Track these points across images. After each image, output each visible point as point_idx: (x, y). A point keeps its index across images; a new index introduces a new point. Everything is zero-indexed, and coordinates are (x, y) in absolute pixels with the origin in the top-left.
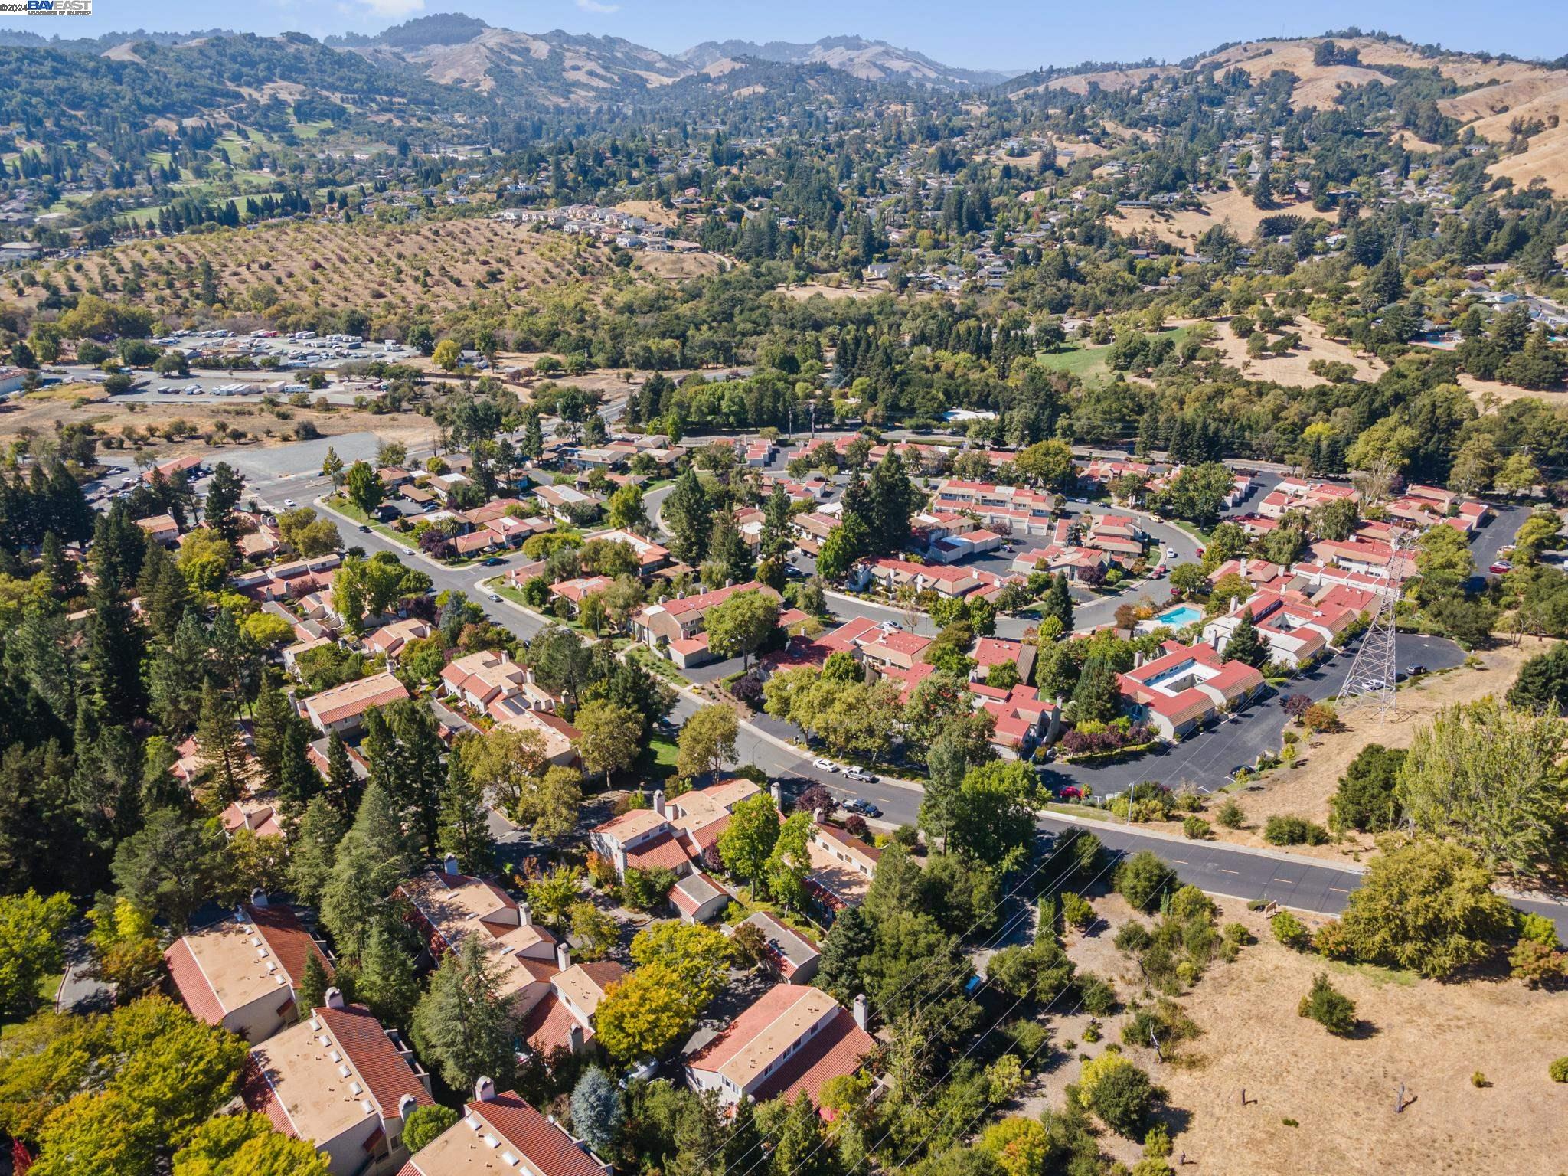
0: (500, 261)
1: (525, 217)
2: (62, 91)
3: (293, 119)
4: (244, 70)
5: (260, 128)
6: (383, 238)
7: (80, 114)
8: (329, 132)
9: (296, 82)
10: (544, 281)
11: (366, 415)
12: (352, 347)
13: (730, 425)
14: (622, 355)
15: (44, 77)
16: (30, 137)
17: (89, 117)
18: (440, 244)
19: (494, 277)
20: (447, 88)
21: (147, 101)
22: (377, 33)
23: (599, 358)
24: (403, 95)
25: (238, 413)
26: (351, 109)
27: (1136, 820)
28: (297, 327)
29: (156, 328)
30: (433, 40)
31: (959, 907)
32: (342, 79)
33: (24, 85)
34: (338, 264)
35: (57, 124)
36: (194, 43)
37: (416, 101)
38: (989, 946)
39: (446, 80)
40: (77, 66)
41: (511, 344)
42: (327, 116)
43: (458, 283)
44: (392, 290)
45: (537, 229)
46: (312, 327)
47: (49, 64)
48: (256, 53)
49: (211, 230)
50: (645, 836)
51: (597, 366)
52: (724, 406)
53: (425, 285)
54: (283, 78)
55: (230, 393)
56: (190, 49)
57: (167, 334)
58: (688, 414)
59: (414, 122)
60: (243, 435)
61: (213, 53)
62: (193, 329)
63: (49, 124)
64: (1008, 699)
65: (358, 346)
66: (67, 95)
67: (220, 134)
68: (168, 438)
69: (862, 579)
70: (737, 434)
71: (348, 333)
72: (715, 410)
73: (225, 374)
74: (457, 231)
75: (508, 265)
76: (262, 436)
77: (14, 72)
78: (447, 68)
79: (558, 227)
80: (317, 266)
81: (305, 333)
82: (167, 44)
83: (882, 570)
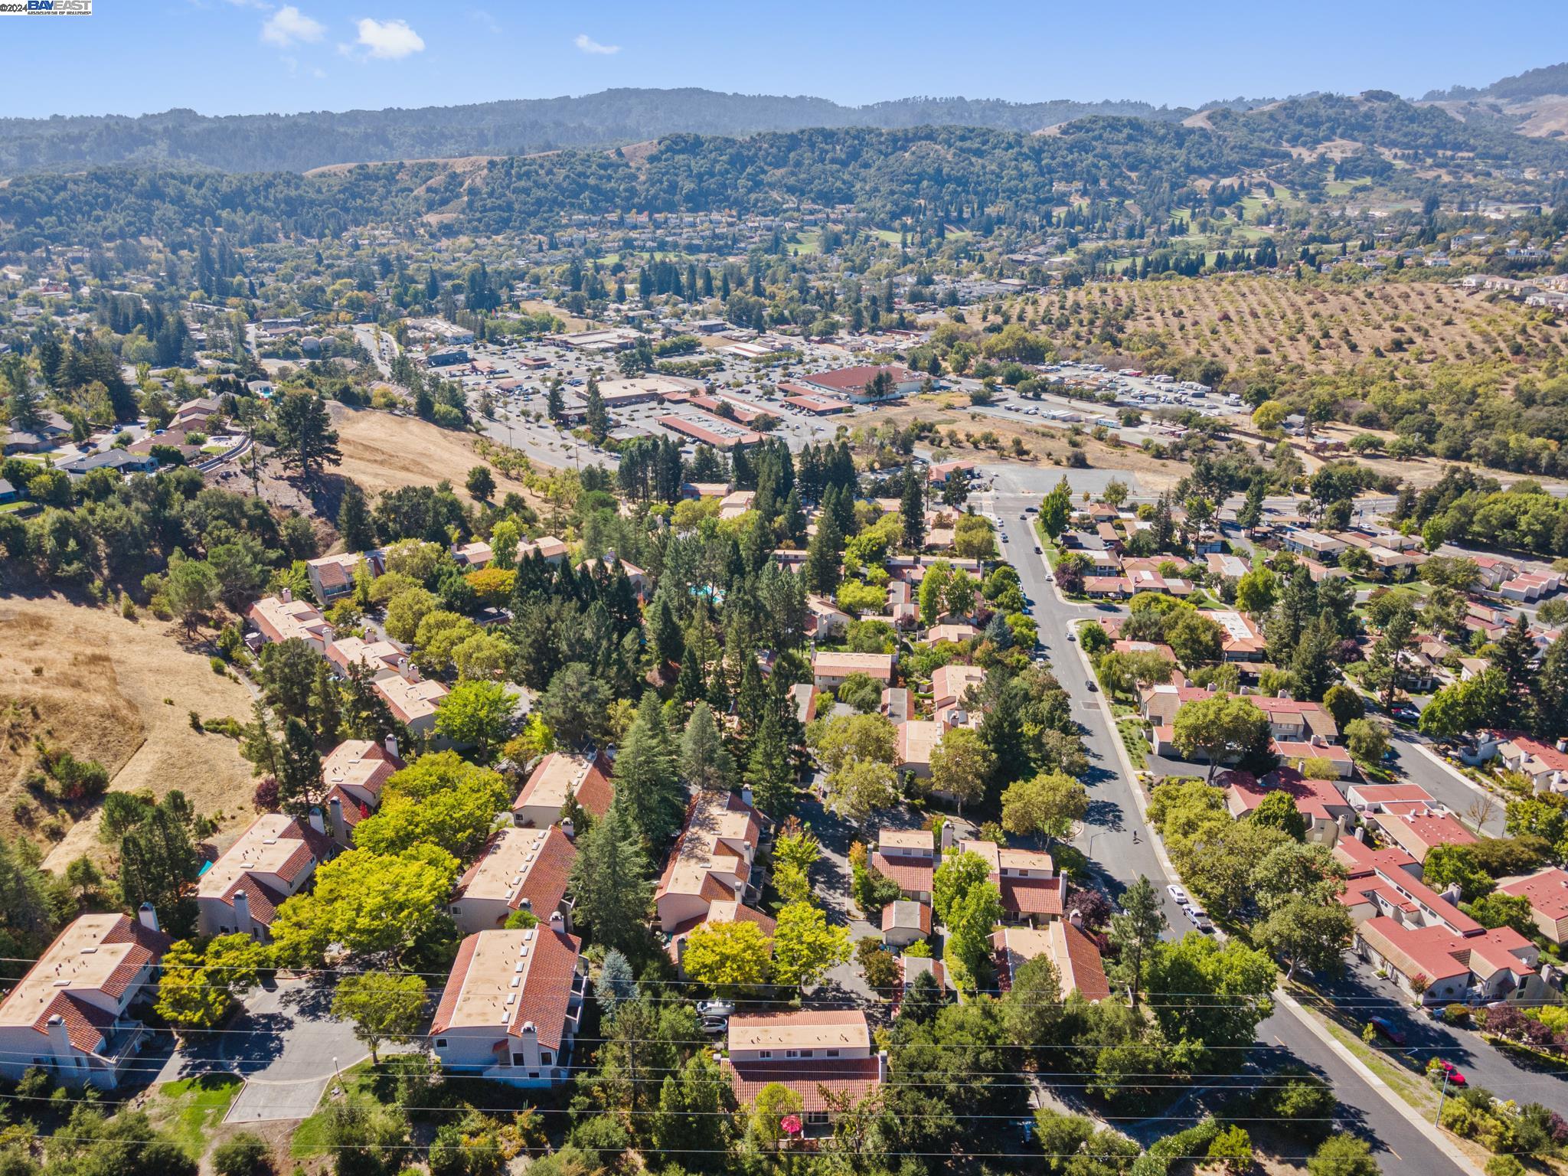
0: (1418, 329)
1: (1488, 285)
2: (1127, 155)
3: (1331, 176)
4: (1306, 131)
5: (1292, 185)
6: (1310, 297)
7: (1134, 175)
8: (1364, 189)
9: (1355, 140)
10: (1459, 357)
11: (1146, 457)
12: (1195, 396)
13: (1523, 546)
14: (1468, 447)
15: (1118, 143)
16: (1084, 193)
17: (1140, 178)
18: (1369, 308)
19: (1398, 346)
20: (1535, 142)
21: (1196, 162)
22: (1487, 85)
23: (1440, 446)
24: (1473, 149)
25: (1044, 435)
26: (1399, 164)
27: (1450, 1126)
28: (1161, 369)
29: (1049, 356)
30: (1551, 90)
31: (1082, 1054)
32: (1406, 135)
33: (1098, 150)
34: (1248, 317)
35: (1110, 184)
36: (1267, 108)
37: (1484, 156)
38: (1110, 1122)
39: (1542, 133)
40: (1150, 133)
41: (1354, 417)
42: (1368, 173)
43: (1353, 348)
44: (1280, 346)
45: (1492, 299)
46: (1174, 372)
47: (1126, 131)
48: (1324, 112)
49: (1170, 278)
50: (907, 851)
51: (1433, 454)
52: (1523, 522)
53: (1318, 346)
54: (1342, 137)
55: (1054, 418)
56: (1262, 113)
57: (1055, 362)
58: (1471, 522)
59: (1469, 179)
60: (1027, 453)
61: (1282, 117)
62: (1078, 361)
63: (1103, 183)
64: (1469, 935)
65: (1201, 396)
66: (1130, 159)
67: (1249, 192)
68: (976, 445)
69: (1482, 750)
70: (1529, 557)
71: (1202, 382)
72: (1511, 523)
73: (1064, 400)
74: (1395, 294)
75: (1426, 334)
76: (1042, 456)
77: (1095, 139)
78: (1547, 119)
79: (1521, 299)
80: (1226, 317)
81: (1164, 377)
82: (1241, 110)
83: (1512, 750)
